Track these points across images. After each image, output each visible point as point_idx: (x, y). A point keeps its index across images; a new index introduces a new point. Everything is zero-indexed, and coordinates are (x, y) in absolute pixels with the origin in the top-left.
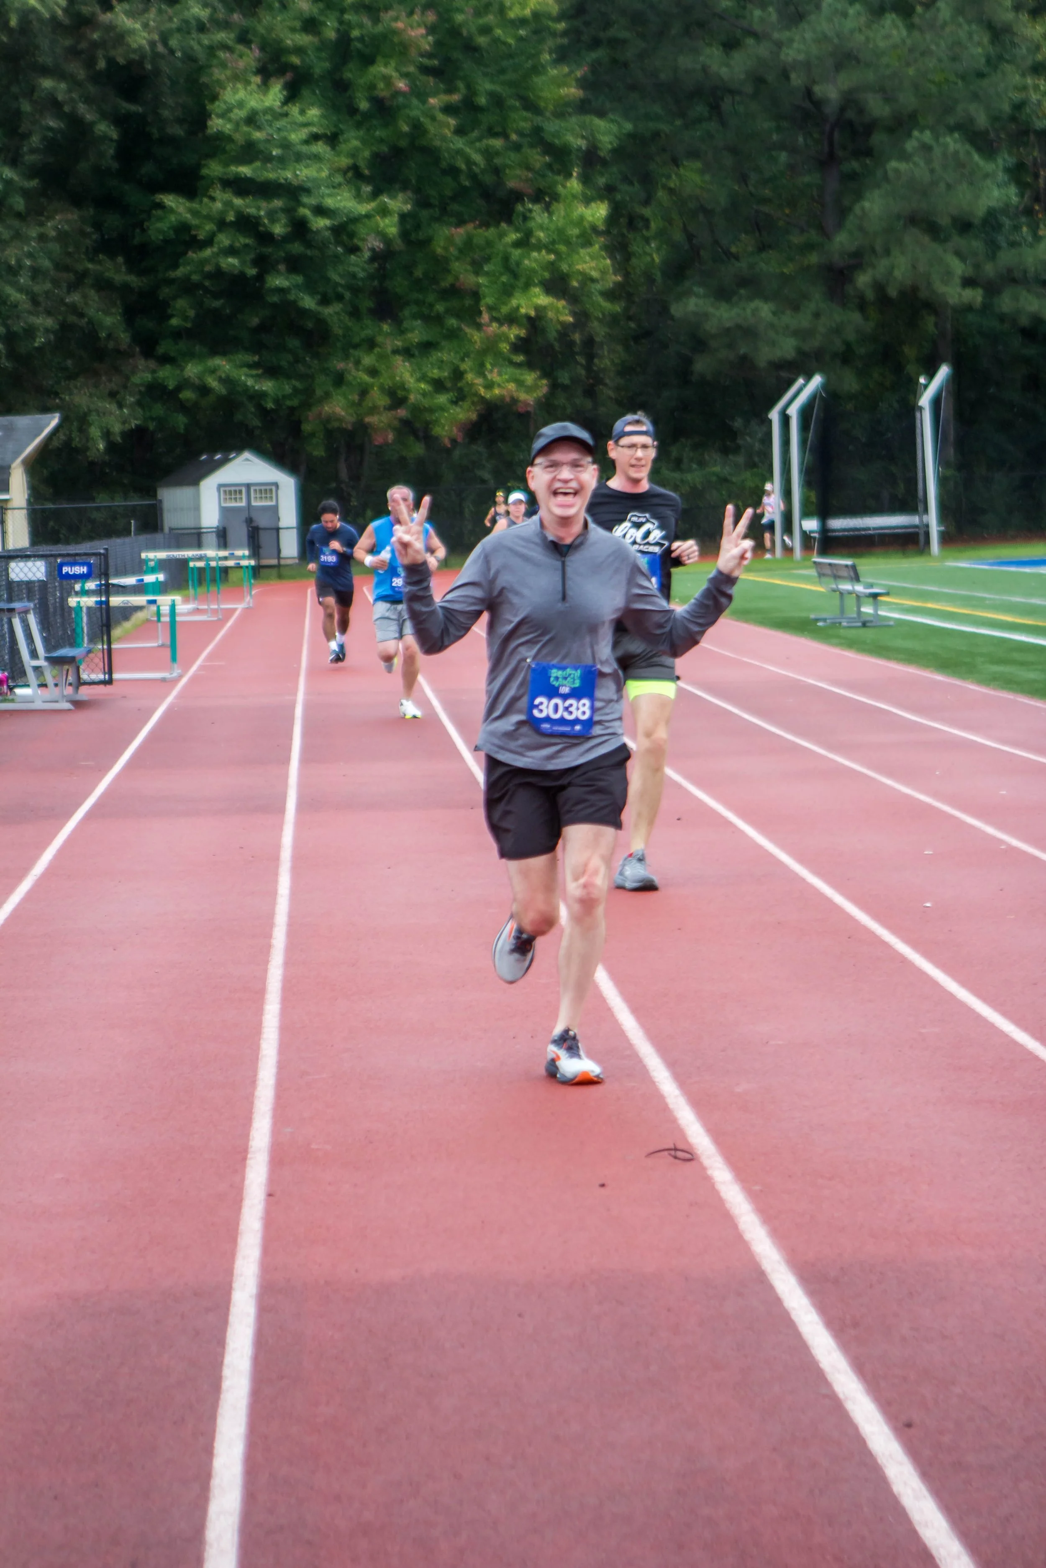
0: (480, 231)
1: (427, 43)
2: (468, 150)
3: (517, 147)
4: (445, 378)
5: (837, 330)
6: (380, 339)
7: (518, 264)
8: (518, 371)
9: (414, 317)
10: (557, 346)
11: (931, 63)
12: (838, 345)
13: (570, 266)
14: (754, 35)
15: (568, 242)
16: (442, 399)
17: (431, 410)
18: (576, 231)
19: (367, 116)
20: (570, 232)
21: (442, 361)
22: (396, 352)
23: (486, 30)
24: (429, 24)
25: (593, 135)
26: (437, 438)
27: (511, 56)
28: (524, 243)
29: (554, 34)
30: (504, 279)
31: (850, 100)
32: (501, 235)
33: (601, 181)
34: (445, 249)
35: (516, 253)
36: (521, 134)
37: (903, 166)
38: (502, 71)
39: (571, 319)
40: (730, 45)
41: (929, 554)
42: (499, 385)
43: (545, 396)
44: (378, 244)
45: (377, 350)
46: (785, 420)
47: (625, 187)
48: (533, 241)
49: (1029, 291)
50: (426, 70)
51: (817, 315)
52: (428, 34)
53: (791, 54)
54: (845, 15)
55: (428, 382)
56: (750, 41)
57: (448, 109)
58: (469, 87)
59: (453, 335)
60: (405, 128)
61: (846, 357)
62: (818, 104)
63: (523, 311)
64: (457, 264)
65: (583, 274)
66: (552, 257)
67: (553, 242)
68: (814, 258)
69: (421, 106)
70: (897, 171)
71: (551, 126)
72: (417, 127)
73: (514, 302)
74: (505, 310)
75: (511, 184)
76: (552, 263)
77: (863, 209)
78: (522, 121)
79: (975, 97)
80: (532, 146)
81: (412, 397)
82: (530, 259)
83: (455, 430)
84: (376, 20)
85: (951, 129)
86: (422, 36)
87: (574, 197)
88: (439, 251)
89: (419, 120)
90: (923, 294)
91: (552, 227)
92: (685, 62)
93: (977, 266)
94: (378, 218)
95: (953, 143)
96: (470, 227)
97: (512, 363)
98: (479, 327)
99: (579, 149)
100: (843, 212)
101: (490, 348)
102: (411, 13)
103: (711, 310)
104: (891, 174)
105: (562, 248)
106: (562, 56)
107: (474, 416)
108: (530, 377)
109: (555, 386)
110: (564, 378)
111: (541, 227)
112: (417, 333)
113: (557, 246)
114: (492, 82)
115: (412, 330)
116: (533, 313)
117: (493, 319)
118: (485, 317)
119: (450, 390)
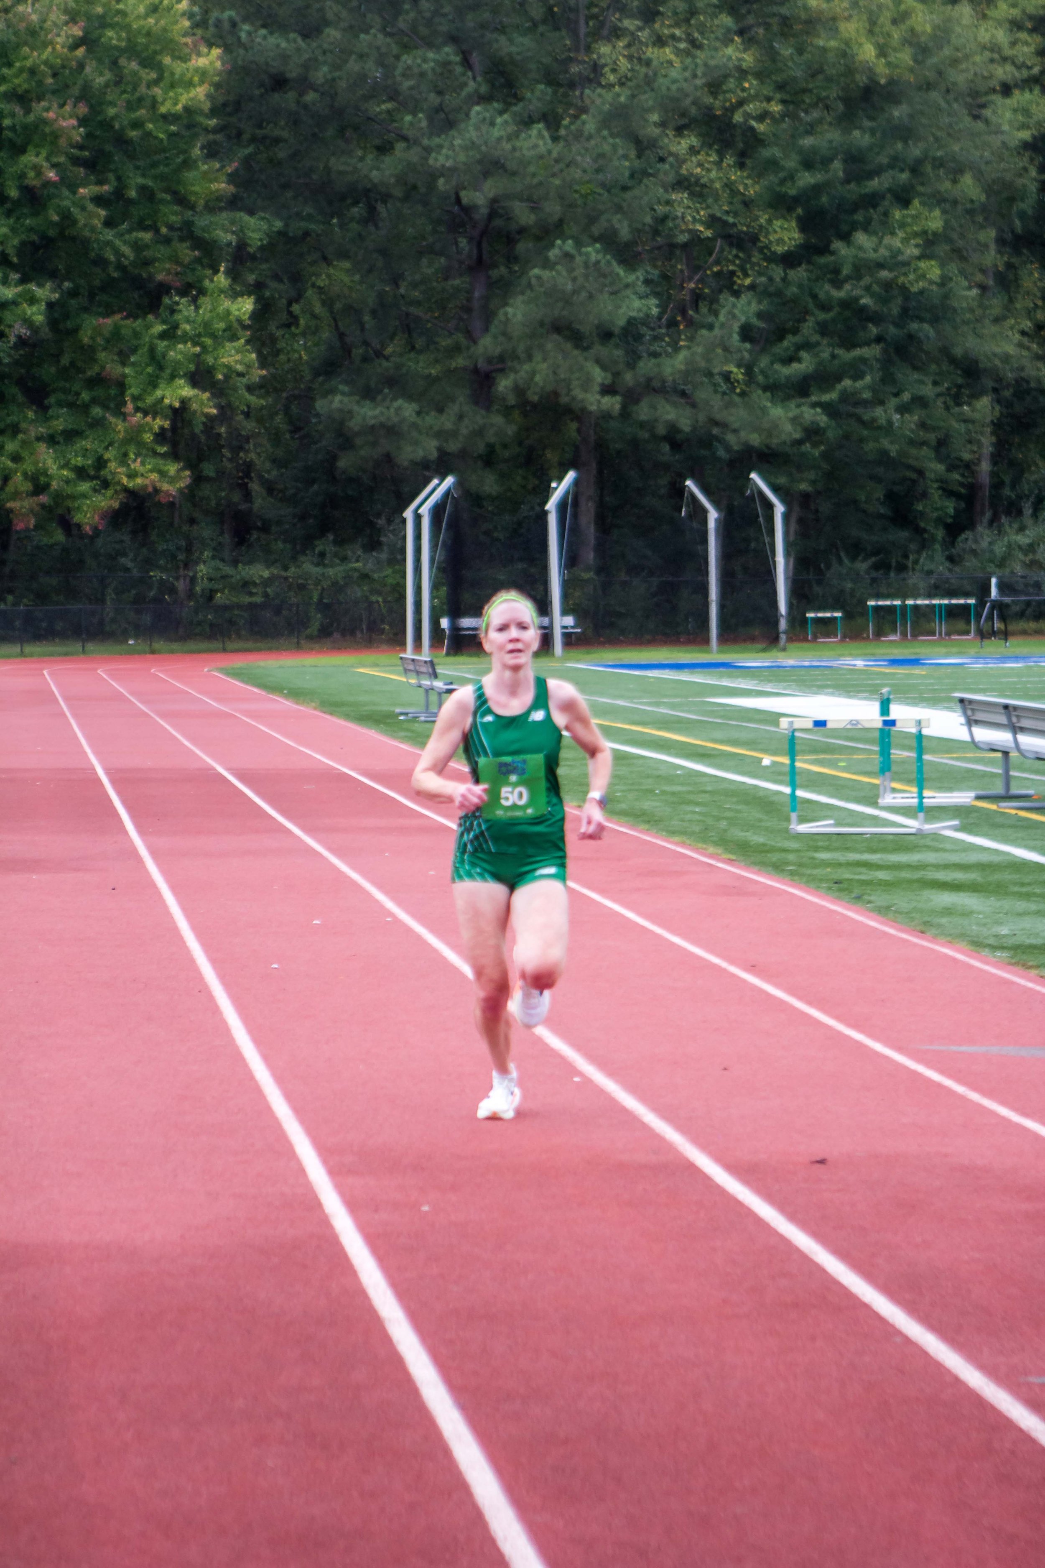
0: (128, 322)
1: (78, 135)
2: (117, 242)
3: (167, 241)
4: (89, 466)
5: (480, 432)
6: (23, 425)
7: (164, 356)
8: (161, 462)
9: (60, 404)
10: (203, 438)
11: (578, 174)
12: (480, 447)
13: (215, 359)
14: (405, 138)
15: (213, 336)
16: (85, 487)
17: (73, 497)
18: (222, 325)
19: (17, 203)
20: (216, 326)
21: (87, 450)
22: (38, 439)
23: (137, 124)
24: (81, 116)
25: (242, 231)
26: (79, 526)
27: (164, 150)
28: (170, 335)
29: (206, 130)
30: (150, 370)
31: (496, 208)
32: (148, 327)
33: (251, 278)
34: (92, 338)
35: (162, 345)
36: (171, 227)
37: (546, 274)
38: (154, 165)
39: (215, 411)
40: (384, 149)
41: (553, 655)
42: (142, 475)
43: (187, 487)
44: (24, 332)
45: (20, 436)
46: (418, 518)
47: (273, 284)
48: (180, 333)
49: (667, 400)
50: (76, 161)
51: (461, 417)
52: (80, 126)
53: (440, 160)
54: (493, 124)
55: (72, 470)
56: (400, 146)
57: (99, 200)
58: (119, 179)
59: (98, 424)
60: (56, 218)
61: (489, 459)
62: (467, 210)
63: (167, 401)
64: (104, 354)
65: (228, 367)
66: (198, 349)
67: (199, 335)
68: (460, 361)
69: (71, 196)
70: (539, 278)
71: (202, 221)
72: (67, 217)
73: (159, 393)
74: (149, 400)
75: (160, 277)
76: (198, 356)
77: (506, 314)
78: (172, 215)
79: (619, 209)
80: (182, 239)
81: (54, 484)
82: (175, 350)
83: (97, 518)
84: (28, 111)
85: (596, 240)
86: (74, 128)
87: (222, 291)
88: (86, 340)
89: (69, 210)
90: (564, 400)
91: (199, 319)
92: (337, 164)
93: (617, 374)
94: (25, 305)
95: (593, 252)
96: (117, 317)
97: (155, 454)
98: (124, 416)
99: (229, 244)
100: (488, 316)
101: (133, 438)
102: (62, 106)
103: (356, 408)
104: (534, 281)
105: (208, 341)
106: (212, 152)
107: (116, 505)
108: (172, 468)
109: (198, 479)
110: (209, 470)
111: (188, 321)
112: (61, 422)
113: (203, 339)
114: (144, 175)
115: (57, 418)
116: (177, 405)
117: (137, 409)
118: (130, 407)
119: (92, 478)
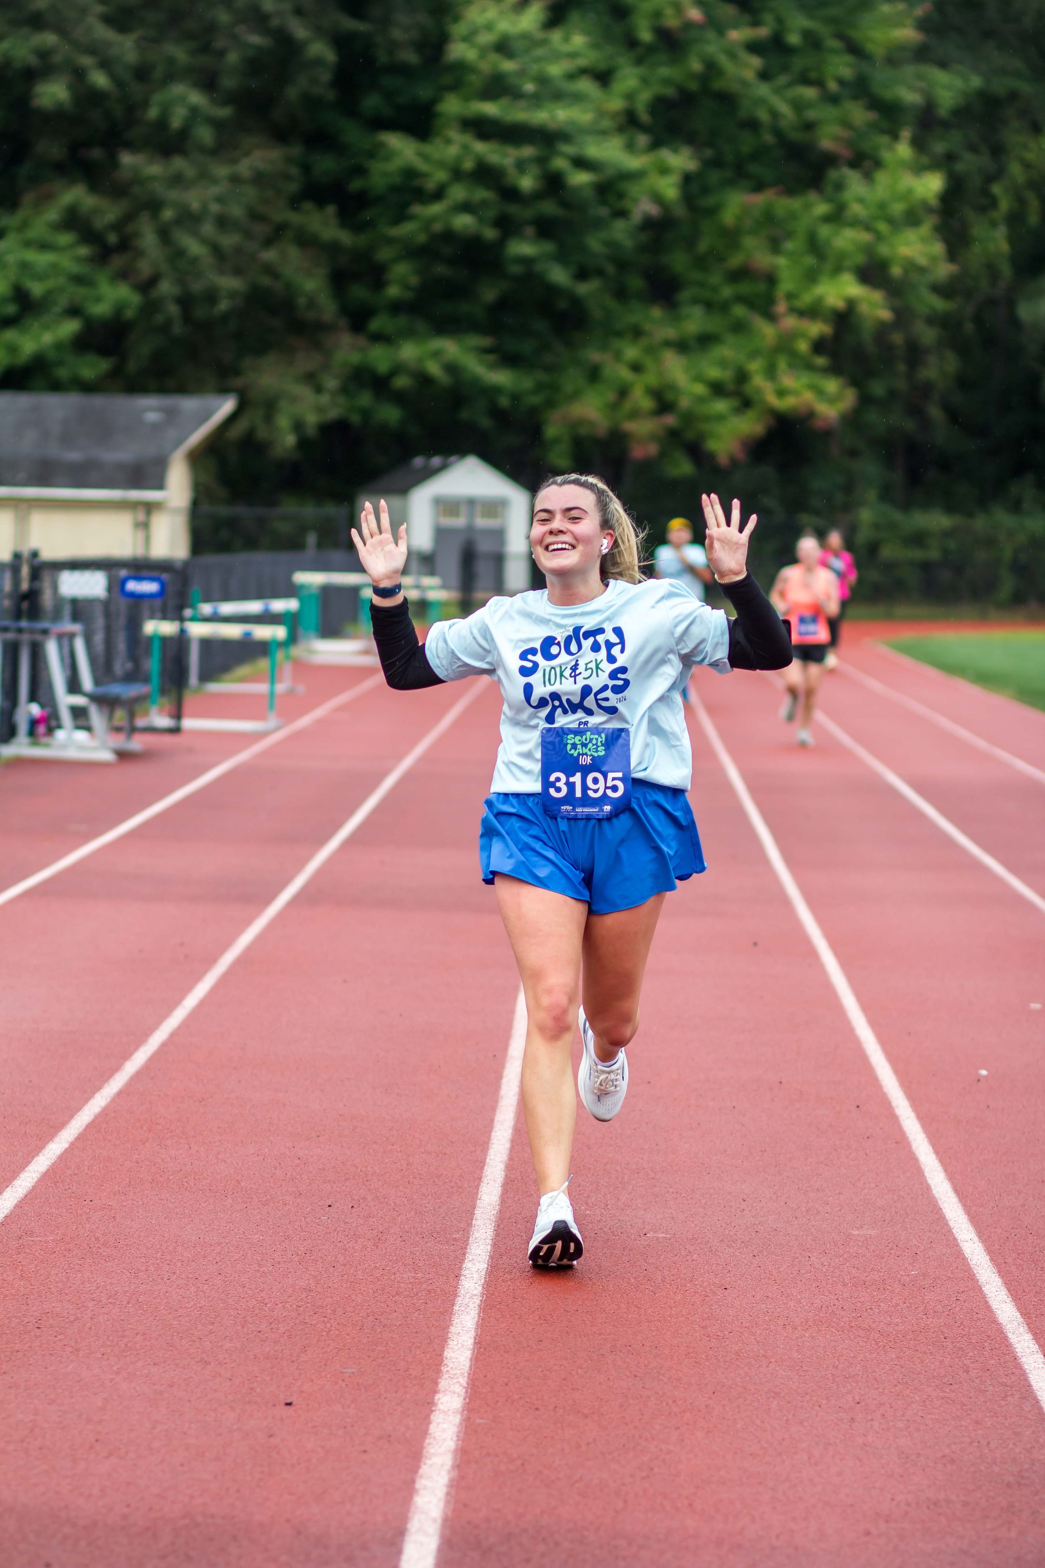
0: (783, 200)
2: (773, 99)
3: (835, 100)
4: (726, 380)
6: (648, 327)
7: (827, 243)
8: (818, 377)
9: (695, 301)
10: (873, 348)
13: (891, 250)
15: (891, 221)
16: (721, 406)
17: (708, 419)
18: (901, 207)
19: (649, 49)
20: (894, 208)
21: (724, 359)
22: (667, 344)
25: (930, 90)
26: (712, 455)
28: (837, 217)
30: (809, 260)
32: (808, 207)
33: (940, 147)
34: (737, 219)
35: (824, 231)
36: (841, 82)
39: (889, 316)
42: (794, 393)
43: (851, 410)
44: (652, 209)
45: (643, 340)
47: (968, 156)
48: (847, 215)
55: (704, 384)
57: (753, 46)
58: (778, 20)
60: (697, 67)
63: (829, 302)
64: (751, 239)
65: (907, 260)
66: (870, 237)
67: (872, 219)
69: (719, 40)
71: (880, 76)
72: (712, 67)
73: (819, 290)
74: (806, 299)
75: (824, 144)
76: (869, 245)
78: (843, 66)
80: (854, 98)
81: (684, 402)
82: (841, 238)
83: (735, 446)
87: (902, 164)
88: (729, 221)
89: (715, 57)
91: (873, 200)
94: (654, 176)
96: (770, 194)
97: (811, 367)
98: (772, 318)
99: (913, 106)
101: (785, 346)
105: (882, 227)
107: (760, 430)
108: (831, 386)
109: (865, 398)
110: (879, 389)
111: (859, 200)
112: (695, 323)
113: (876, 224)
114: (809, 17)
115: (690, 318)
116: (841, 306)
117: (791, 310)
118: (781, 307)
119: (730, 396)
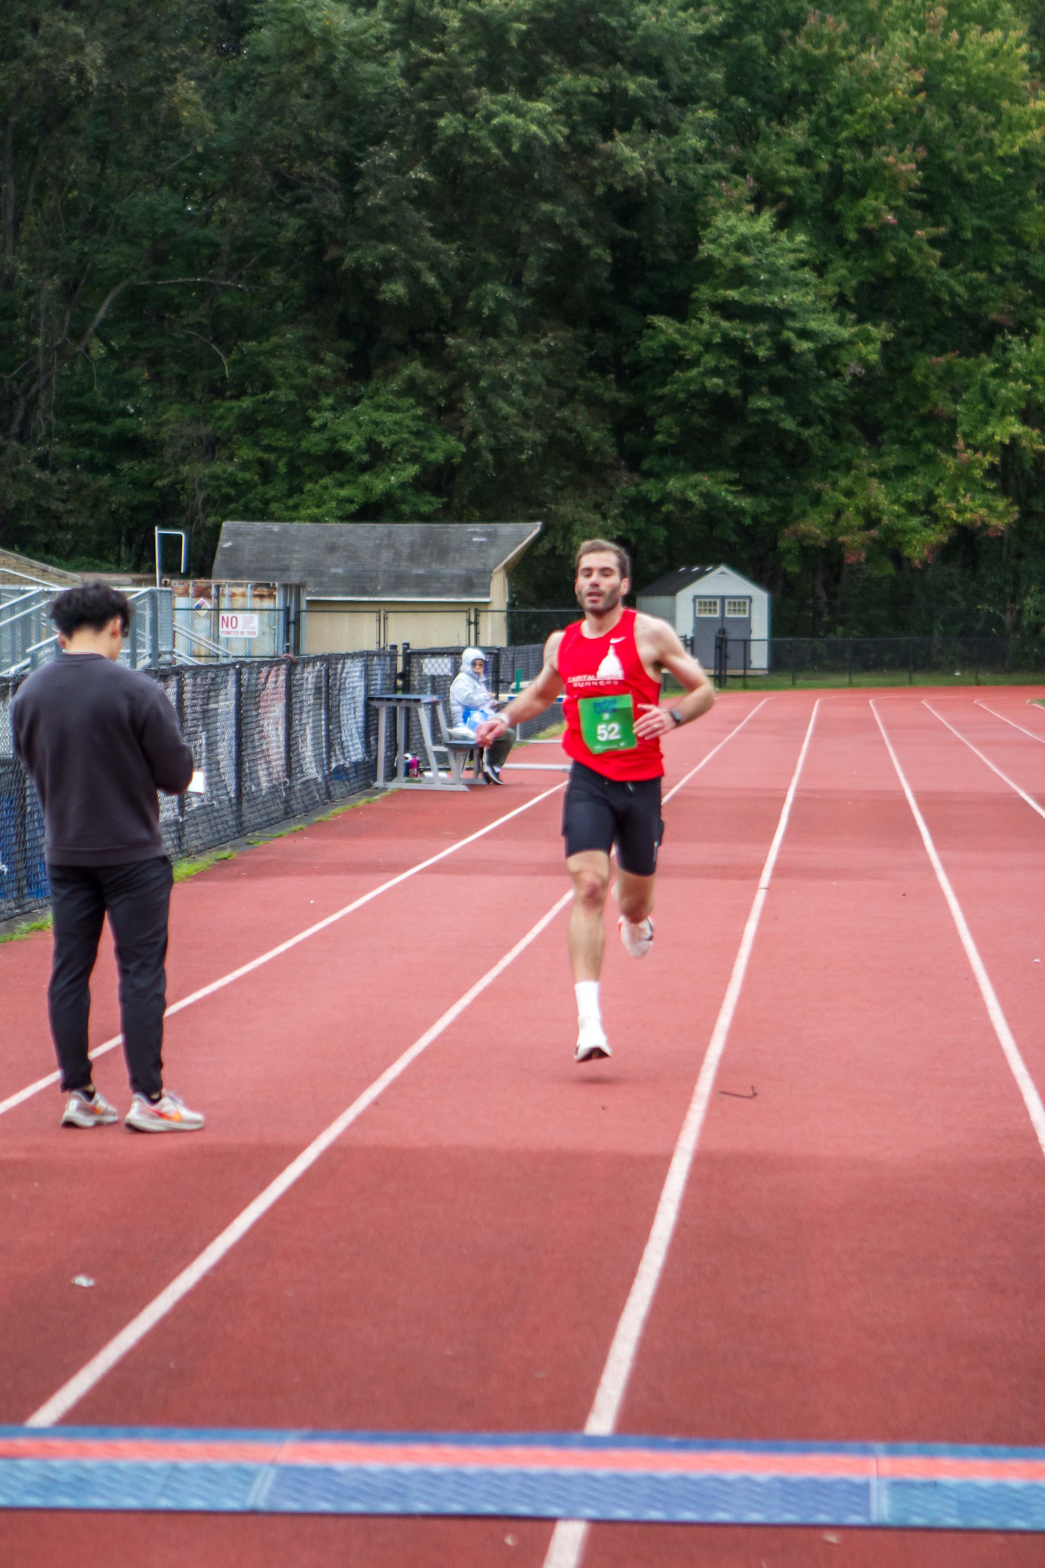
0: (962, 360)
1: (917, 178)
2: (953, 282)
3: (1002, 281)
4: (920, 501)
6: (857, 461)
7: (996, 393)
8: (991, 497)
9: (893, 441)
10: (1033, 474)
16: (915, 521)
17: (904, 532)
19: (855, 247)
21: (918, 485)
22: (871, 475)
23: (974, 167)
24: (920, 160)
26: (909, 560)
27: (999, 192)
28: (1001, 373)
29: (1042, 171)
30: (981, 407)
32: (981, 365)
34: (926, 376)
35: (993, 383)
36: (1005, 267)
38: (991, 207)
42: (972, 510)
43: (1016, 522)
44: (860, 370)
45: (854, 472)
48: (1011, 371)
50: (916, 204)
52: (919, 170)
55: (903, 505)
57: (935, 242)
58: (955, 220)
59: (929, 460)
60: (893, 260)
63: (998, 438)
64: (936, 391)
66: (1029, 387)
67: (1031, 373)
69: (908, 238)
71: (1036, 261)
72: (904, 258)
73: (990, 430)
74: (981, 437)
75: (994, 316)
76: (1029, 393)
78: (1007, 255)
80: (1016, 279)
81: (885, 519)
82: (1007, 389)
83: (926, 552)
84: (869, 156)
86: (913, 171)
88: (920, 378)
89: (906, 251)
91: (1031, 358)
94: (861, 344)
96: (951, 356)
97: (985, 489)
98: (954, 453)
101: (964, 474)
102: (902, 150)
105: (1040, 379)
107: (945, 539)
108: (1001, 504)
109: (1028, 514)
110: (1037, 505)
111: (1020, 359)
112: (893, 458)
113: (1034, 377)
114: (980, 217)
115: (890, 454)
116: (1007, 441)
117: (968, 446)
118: (961, 444)
119: (922, 513)
